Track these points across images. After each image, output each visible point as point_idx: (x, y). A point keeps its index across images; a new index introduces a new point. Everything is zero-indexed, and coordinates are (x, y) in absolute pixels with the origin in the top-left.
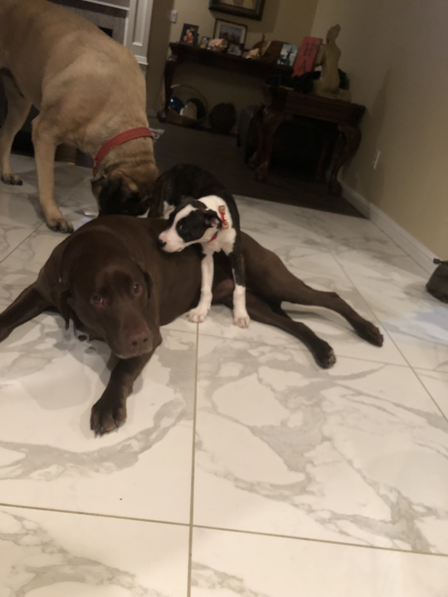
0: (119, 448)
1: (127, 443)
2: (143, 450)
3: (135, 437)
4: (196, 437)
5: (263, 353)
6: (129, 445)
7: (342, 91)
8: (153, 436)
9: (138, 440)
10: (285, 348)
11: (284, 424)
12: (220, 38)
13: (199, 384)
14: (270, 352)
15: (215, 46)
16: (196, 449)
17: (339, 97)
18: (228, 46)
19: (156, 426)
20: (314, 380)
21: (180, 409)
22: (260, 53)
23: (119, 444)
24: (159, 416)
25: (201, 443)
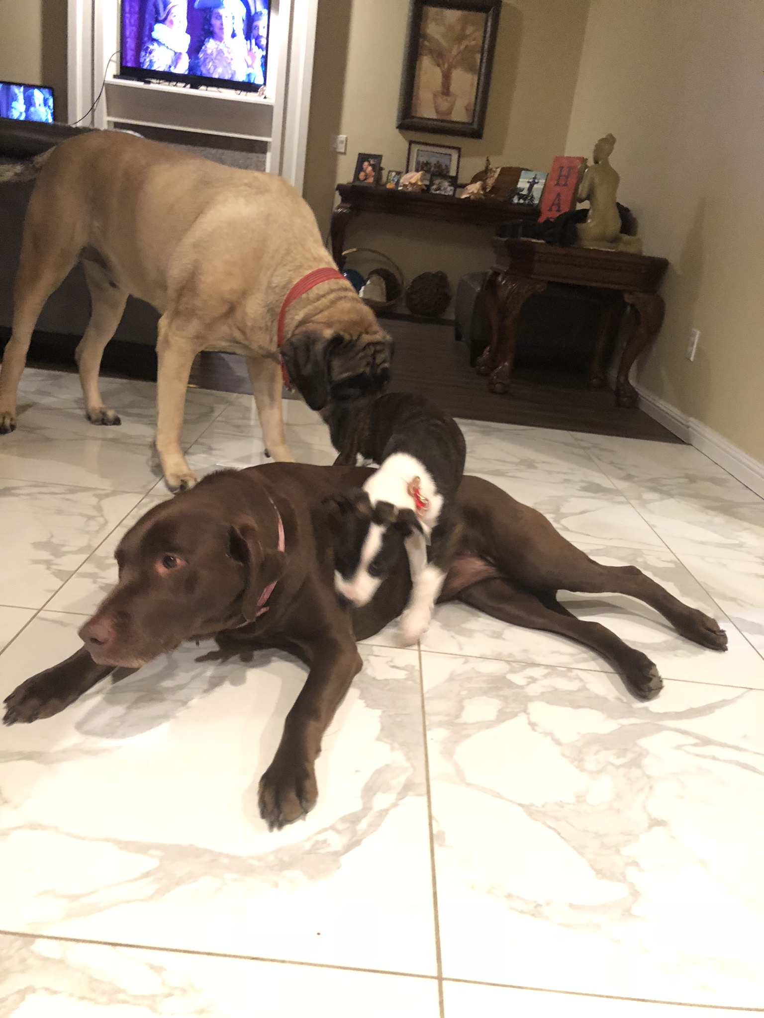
0: (308, 846)
1: (321, 837)
2: (348, 848)
3: (333, 828)
4: (434, 823)
5: (533, 680)
6: (325, 842)
7: (626, 237)
8: (362, 826)
9: (338, 832)
10: (570, 669)
11: (580, 799)
12: (417, 171)
13: (429, 734)
14: (546, 676)
15: (410, 183)
16: (436, 846)
17: (622, 248)
18: (432, 183)
19: (366, 809)
20: (625, 722)
21: (402, 779)
22: (484, 188)
23: (308, 839)
24: (369, 791)
25: (442, 834)
